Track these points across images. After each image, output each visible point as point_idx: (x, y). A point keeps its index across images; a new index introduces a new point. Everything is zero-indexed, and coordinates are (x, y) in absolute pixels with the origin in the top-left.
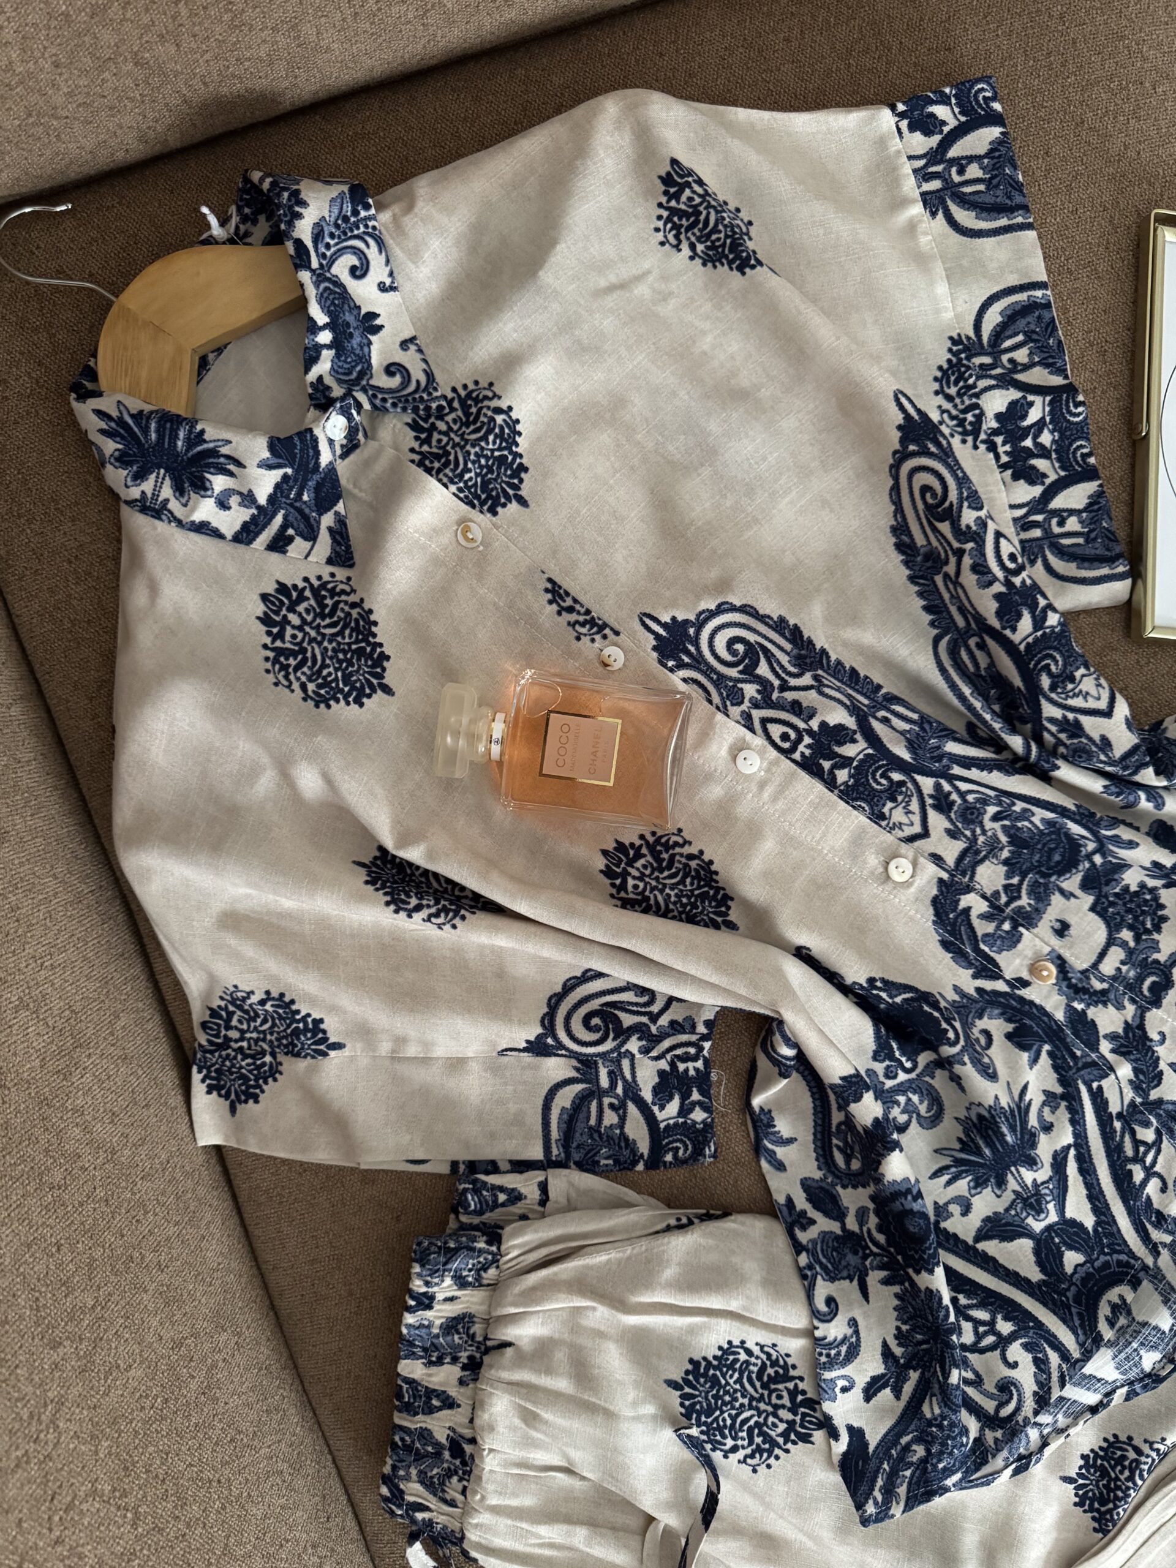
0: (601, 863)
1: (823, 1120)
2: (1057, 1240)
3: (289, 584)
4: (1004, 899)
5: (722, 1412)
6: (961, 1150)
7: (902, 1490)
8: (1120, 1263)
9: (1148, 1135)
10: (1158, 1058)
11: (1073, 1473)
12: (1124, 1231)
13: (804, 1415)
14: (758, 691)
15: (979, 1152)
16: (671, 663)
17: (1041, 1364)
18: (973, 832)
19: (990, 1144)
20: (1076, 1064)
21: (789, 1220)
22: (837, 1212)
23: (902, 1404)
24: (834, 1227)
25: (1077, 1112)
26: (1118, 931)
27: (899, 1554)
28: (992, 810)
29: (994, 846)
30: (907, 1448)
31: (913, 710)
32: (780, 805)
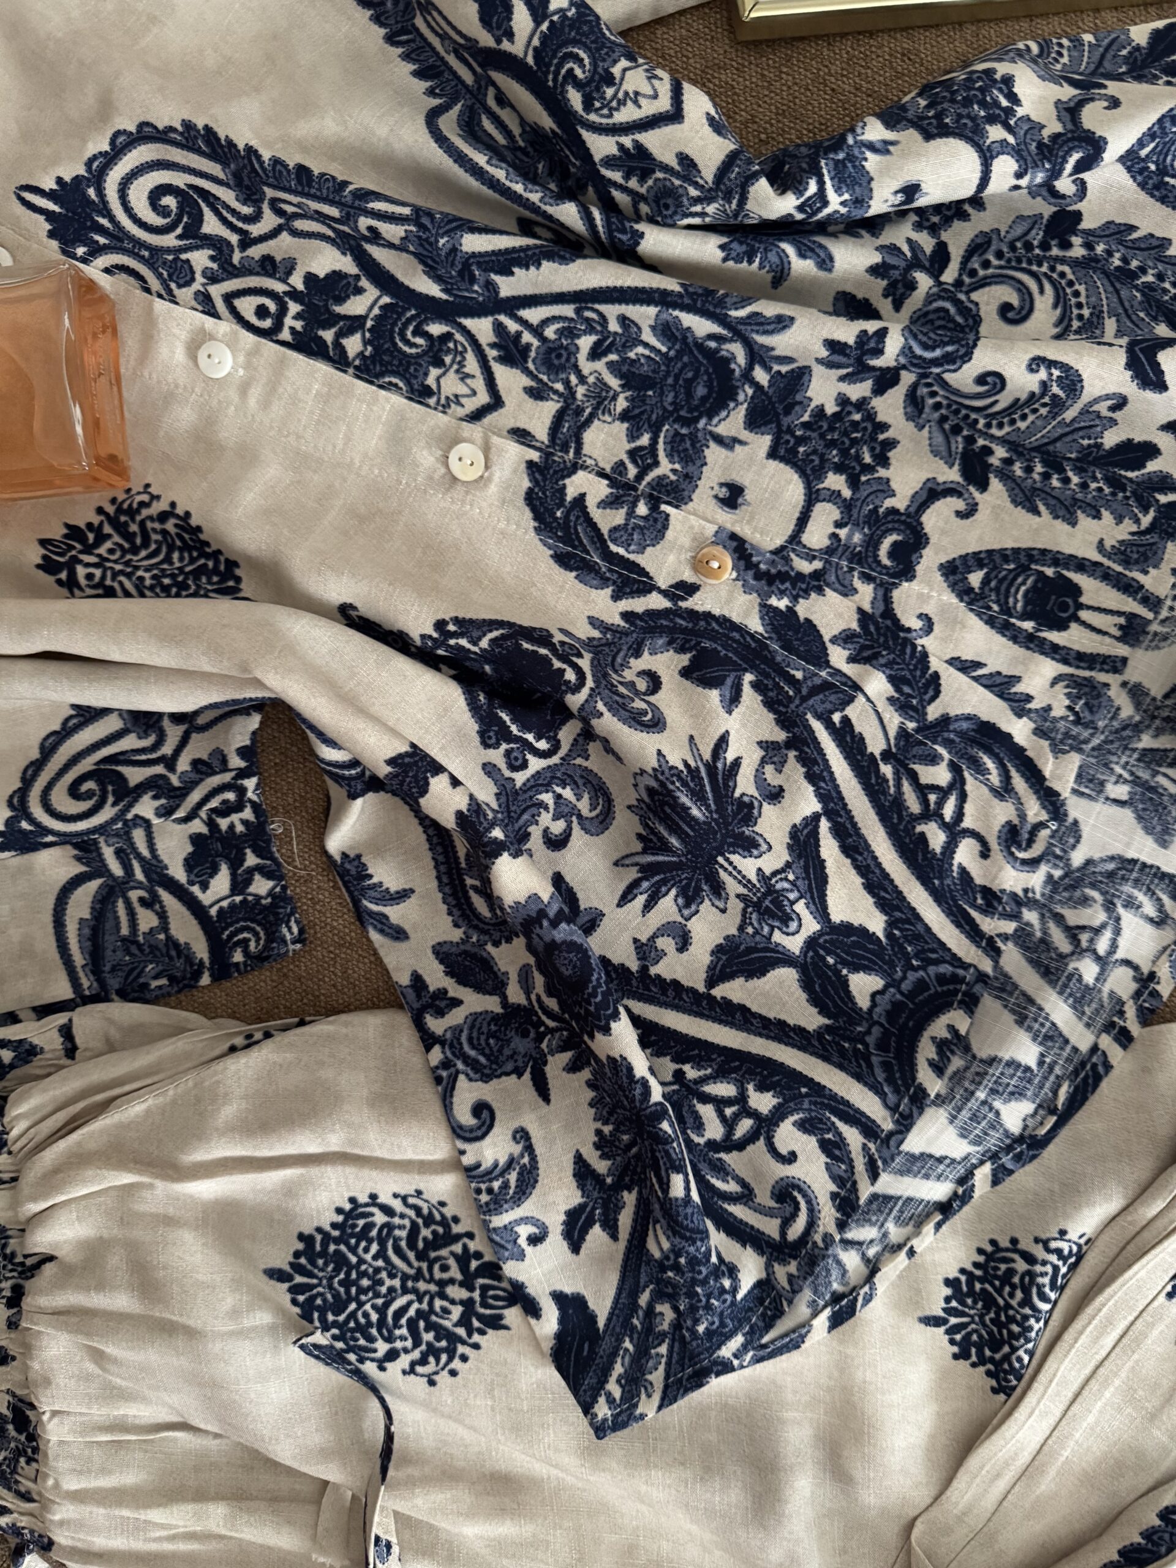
0: (35, 555)
1: (446, 853)
2: (831, 960)
4: (632, 471)
5: (361, 1304)
6: (645, 851)
7: (657, 1377)
8: (941, 979)
9: (939, 775)
10: (925, 655)
11: (937, 1308)
12: (936, 929)
13: (484, 1289)
14: (212, 258)
15: (665, 848)
16: (81, 251)
17: (834, 1149)
18: (567, 384)
19: (675, 830)
20: (798, 691)
21: (416, 1005)
22: (493, 983)
23: (622, 1244)
24: (492, 1004)
25: (815, 762)
26: (821, 478)
27: (689, 1474)
28: (586, 343)
29: (601, 398)
30: (650, 1313)
31: (403, 204)
32: (277, 409)
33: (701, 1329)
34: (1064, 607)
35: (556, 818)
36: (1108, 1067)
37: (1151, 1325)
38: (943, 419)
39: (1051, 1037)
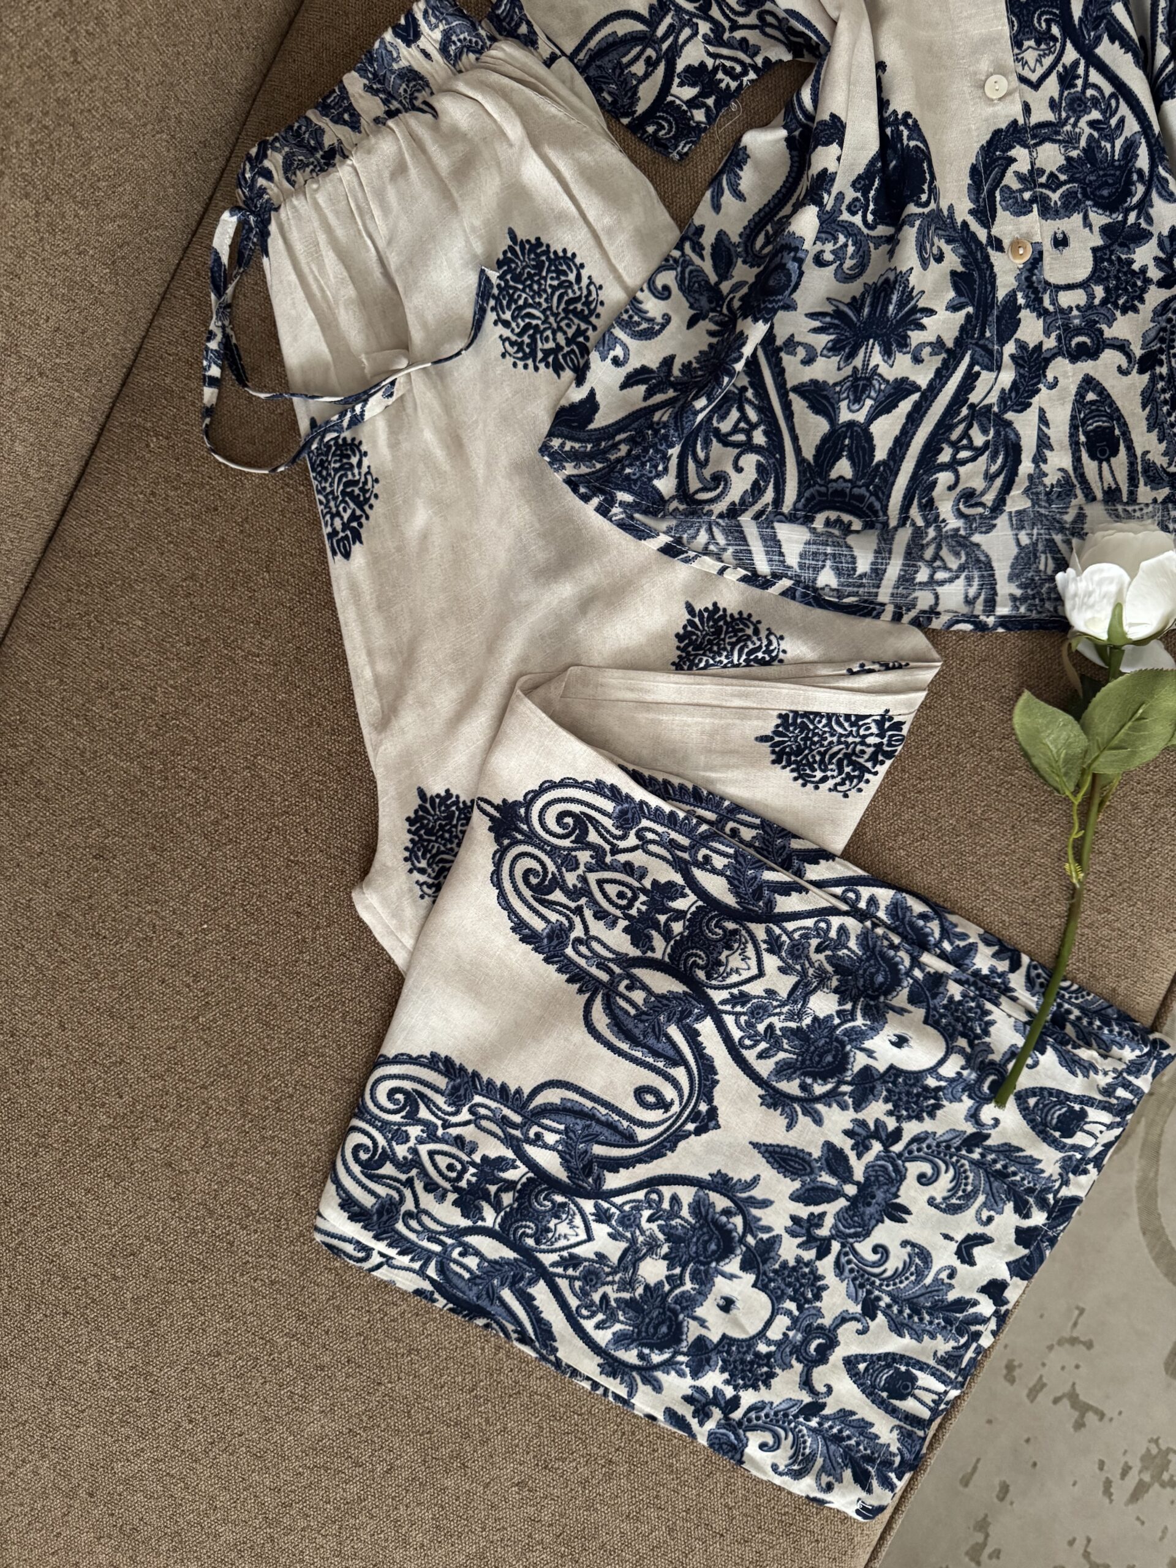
1: (776, 206)
2: (847, 442)
4: (1043, 180)
6: (848, 305)
8: (871, 506)
9: (979, 439)
10: (1037, 393)
11: (698, 607)
12: (895, 488)
15: (858, 312)
18: (1068, 118)
20: (979, 339)
21: (690, 234)
22: (723, 272)
23: (646, 404)
25: (947, 369)
26: (1097, 283)
27: (536, 525)
28: (1095, 115)
33: (628, 471)
34: (1103, 452)
35: (833, 252)
36: (878, 617)
37: (758, 718)
38: (1164, 329)
39: (877, 573)
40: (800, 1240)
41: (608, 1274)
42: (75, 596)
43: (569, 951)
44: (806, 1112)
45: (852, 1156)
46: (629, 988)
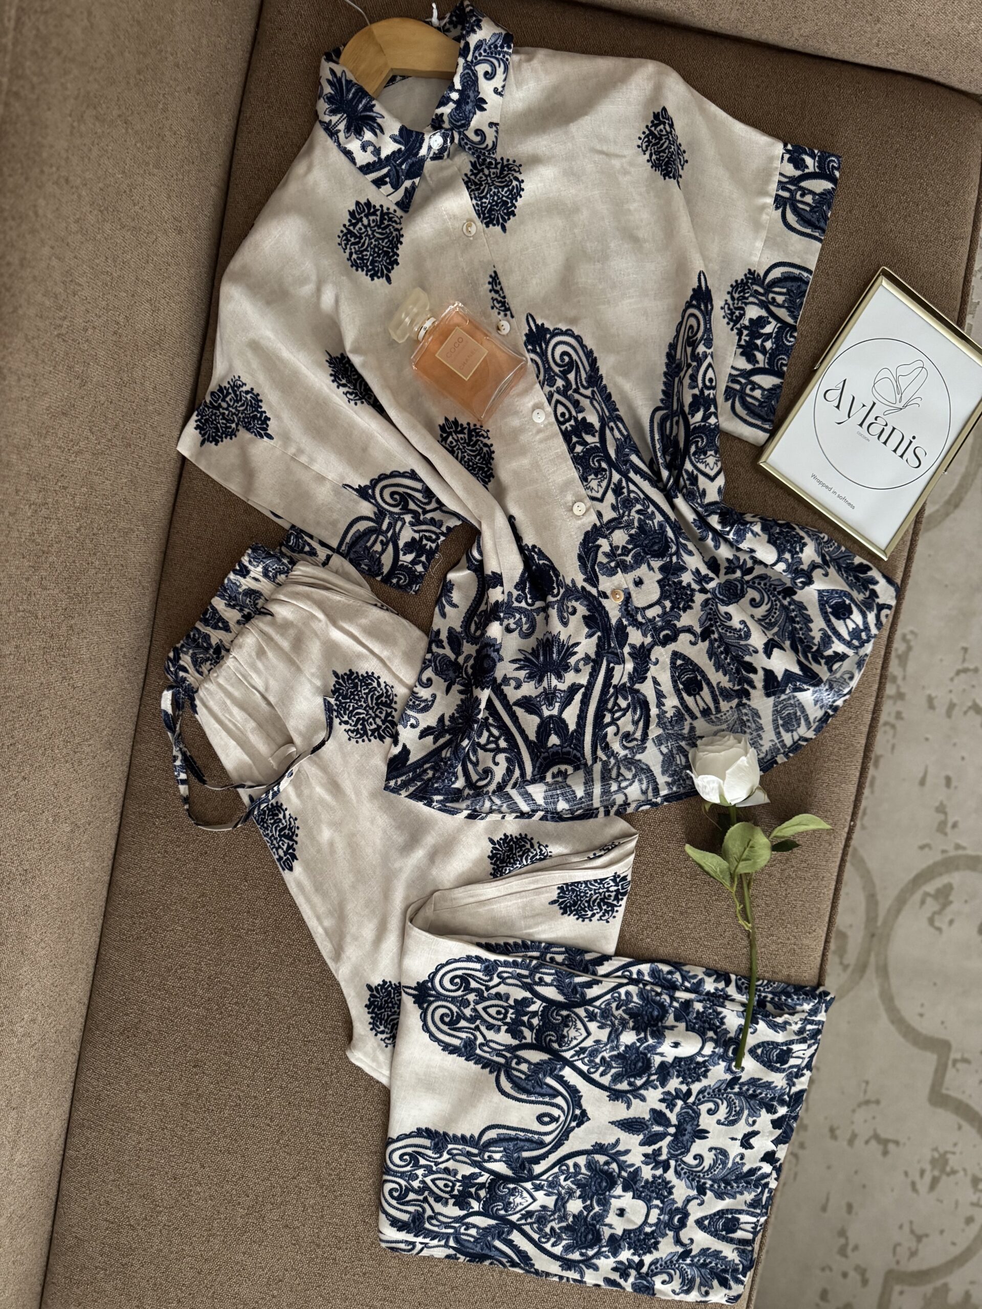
0: (441, 421)
2: (551, 726)
3: (373, 204)
4: (619, 552)
5: (350, 702)
6: (530, 654)
7: (412, 789)
8: (575, 756)
9: (623, 704)
10: (648, 670)
11: (496, 839)
12: (585, 742)
13: (387, 727)
14: (563, 386)
15: (537, 658)
16: (530, 347)
17: (510, 772)
18: (624, 513)
19: (545, 655)
20: (608, 649)
21: (433, 638)
22: (457, 650)
23: (434, 747)
24: (452, 656)
25: (595, 671)
26: (665, 599)
27: (393, 823)
28: (639, 507)
29: (629, 525)
30: (425, 771)
31: (627, 430)
32: (542, 446)
33: (436, 785)
34: (694, 690)
35: (515, 623)
36: (596, 816)
37: (547, 892)
38: (709, 614)
39: (589, 795)
40: (651, 1166)
41: (550, 1216)
42: (136, 920)
43: (478, 1051)
44: (635, 1097)
45: (667, 1112)
46: (517, 1064)
